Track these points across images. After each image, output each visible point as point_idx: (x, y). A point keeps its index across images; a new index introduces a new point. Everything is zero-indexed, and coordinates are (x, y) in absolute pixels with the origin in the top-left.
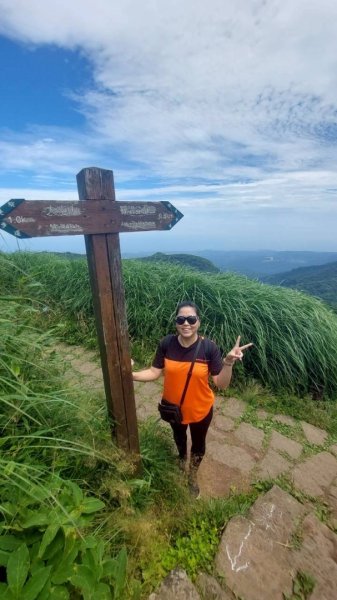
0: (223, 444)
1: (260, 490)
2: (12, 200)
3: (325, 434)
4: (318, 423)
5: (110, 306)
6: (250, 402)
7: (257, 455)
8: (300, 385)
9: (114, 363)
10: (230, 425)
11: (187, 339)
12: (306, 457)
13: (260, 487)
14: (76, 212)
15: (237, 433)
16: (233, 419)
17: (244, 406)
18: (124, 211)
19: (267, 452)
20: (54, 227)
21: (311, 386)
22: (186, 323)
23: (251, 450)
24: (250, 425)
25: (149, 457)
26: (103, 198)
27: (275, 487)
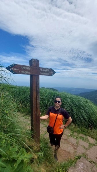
0: (64, 144)
1: (77, 159)
2: (14, 64)
3: (95, 140)
4: (92, 137)
5: (35, 95)
6: (72, 130)
7: (75, 147)
8: (86, 125)
9: (35, 112)
10: (66, 137)
11: (57, 107)
12: (90, 147)
13: (77, 158)
14: (29, 69)
15: (69, 140)
16: (67, 135)
17: (70, 131)
18: (41, 70)
19: (78, 146)
20: (23, 72)
21: (89, 125)
22: (58, 102)
23: (73, 145)
24: (72, 137)
25: (42, 146)
26: (36, 66)
27: (82, 157)
